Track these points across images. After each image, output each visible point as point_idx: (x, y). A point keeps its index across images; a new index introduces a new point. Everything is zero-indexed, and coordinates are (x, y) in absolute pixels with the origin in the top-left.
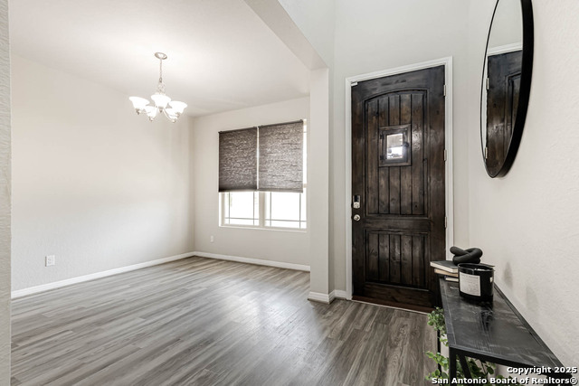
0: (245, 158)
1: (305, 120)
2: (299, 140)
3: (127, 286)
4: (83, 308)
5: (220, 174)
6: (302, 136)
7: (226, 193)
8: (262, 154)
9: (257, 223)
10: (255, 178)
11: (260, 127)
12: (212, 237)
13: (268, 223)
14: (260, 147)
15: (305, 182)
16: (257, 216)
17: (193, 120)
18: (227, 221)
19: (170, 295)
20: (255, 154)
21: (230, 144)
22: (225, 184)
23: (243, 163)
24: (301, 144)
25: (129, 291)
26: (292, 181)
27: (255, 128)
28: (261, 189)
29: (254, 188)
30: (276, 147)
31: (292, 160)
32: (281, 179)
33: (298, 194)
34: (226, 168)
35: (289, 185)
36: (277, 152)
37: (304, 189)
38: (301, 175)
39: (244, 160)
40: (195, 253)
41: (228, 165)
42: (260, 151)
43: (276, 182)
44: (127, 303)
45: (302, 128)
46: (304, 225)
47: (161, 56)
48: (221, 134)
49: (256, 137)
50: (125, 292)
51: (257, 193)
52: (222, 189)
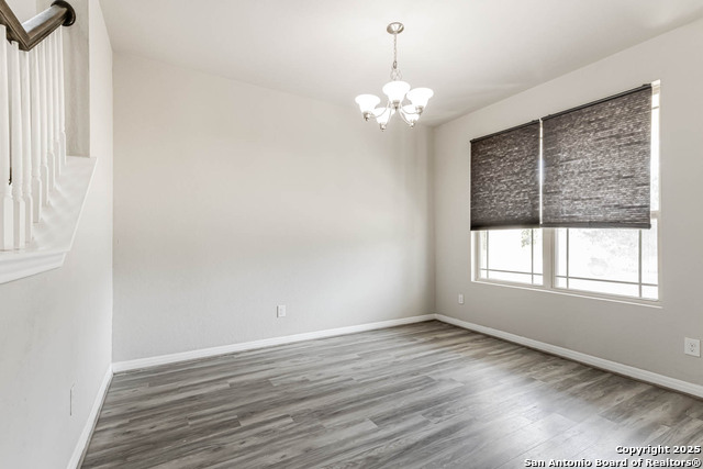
0: (517, 174)
1: (655, 84)
2: (637, 126)
3: (355, 356)
4: (307, 381)
5: (473, 204)
6: (648, 117)
7: (482, 233)
8: (549, 163)
9: (539, 280)
10: (535, 206)
11: (545, 119)
12: (461, 296)
13: (561, 283)
14: (545, 153)
15: (655, 206)
16: (539, 268)
17: (432, 131)
18: (483, 275)
19: (409, 386)
20: (536, 166)
21: (489, 157)
22: (481, 217)
23: (513, 183)
24: (646, 132)
25: (358, 364)
26: (619, 207)
27: (536, 123)
28: (548, 224)
29: (532, 222)
30: (582, 147)
31: (619, 166)
32: (592, 205)
33: (634, 232)
34: (483, 194)
35: (612, 214)
36: (582, 157)
37: (654, 222)
38: (646, 194)
39: (514, 178)
40: (436, 316)
41: (486, 189)
42: (545, 159)
43: (581, 210)
44: (355, 386)
45: (648, 101)
46: (652, 293)
47: (395, 28)
48: (475, 144)
49: (538, 138)
50: (352, 365)
51: (539, 232)
52: (475, 226)
